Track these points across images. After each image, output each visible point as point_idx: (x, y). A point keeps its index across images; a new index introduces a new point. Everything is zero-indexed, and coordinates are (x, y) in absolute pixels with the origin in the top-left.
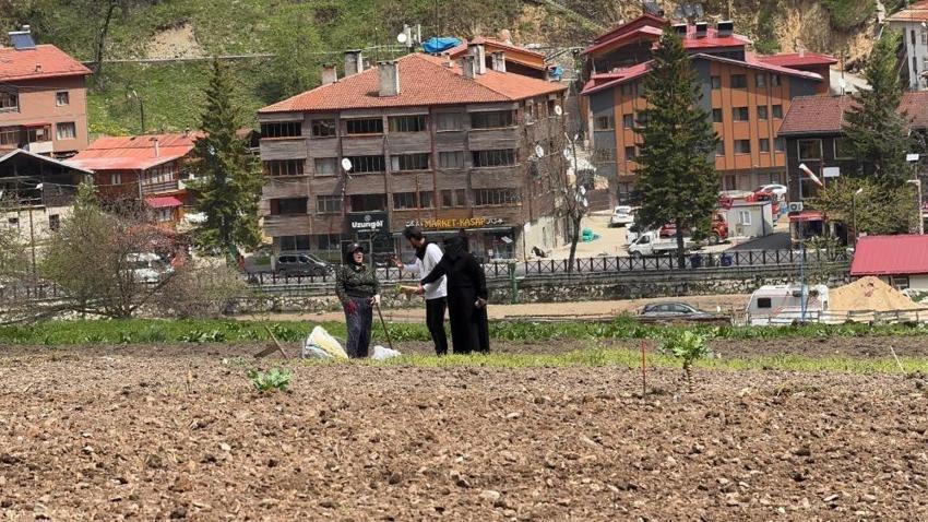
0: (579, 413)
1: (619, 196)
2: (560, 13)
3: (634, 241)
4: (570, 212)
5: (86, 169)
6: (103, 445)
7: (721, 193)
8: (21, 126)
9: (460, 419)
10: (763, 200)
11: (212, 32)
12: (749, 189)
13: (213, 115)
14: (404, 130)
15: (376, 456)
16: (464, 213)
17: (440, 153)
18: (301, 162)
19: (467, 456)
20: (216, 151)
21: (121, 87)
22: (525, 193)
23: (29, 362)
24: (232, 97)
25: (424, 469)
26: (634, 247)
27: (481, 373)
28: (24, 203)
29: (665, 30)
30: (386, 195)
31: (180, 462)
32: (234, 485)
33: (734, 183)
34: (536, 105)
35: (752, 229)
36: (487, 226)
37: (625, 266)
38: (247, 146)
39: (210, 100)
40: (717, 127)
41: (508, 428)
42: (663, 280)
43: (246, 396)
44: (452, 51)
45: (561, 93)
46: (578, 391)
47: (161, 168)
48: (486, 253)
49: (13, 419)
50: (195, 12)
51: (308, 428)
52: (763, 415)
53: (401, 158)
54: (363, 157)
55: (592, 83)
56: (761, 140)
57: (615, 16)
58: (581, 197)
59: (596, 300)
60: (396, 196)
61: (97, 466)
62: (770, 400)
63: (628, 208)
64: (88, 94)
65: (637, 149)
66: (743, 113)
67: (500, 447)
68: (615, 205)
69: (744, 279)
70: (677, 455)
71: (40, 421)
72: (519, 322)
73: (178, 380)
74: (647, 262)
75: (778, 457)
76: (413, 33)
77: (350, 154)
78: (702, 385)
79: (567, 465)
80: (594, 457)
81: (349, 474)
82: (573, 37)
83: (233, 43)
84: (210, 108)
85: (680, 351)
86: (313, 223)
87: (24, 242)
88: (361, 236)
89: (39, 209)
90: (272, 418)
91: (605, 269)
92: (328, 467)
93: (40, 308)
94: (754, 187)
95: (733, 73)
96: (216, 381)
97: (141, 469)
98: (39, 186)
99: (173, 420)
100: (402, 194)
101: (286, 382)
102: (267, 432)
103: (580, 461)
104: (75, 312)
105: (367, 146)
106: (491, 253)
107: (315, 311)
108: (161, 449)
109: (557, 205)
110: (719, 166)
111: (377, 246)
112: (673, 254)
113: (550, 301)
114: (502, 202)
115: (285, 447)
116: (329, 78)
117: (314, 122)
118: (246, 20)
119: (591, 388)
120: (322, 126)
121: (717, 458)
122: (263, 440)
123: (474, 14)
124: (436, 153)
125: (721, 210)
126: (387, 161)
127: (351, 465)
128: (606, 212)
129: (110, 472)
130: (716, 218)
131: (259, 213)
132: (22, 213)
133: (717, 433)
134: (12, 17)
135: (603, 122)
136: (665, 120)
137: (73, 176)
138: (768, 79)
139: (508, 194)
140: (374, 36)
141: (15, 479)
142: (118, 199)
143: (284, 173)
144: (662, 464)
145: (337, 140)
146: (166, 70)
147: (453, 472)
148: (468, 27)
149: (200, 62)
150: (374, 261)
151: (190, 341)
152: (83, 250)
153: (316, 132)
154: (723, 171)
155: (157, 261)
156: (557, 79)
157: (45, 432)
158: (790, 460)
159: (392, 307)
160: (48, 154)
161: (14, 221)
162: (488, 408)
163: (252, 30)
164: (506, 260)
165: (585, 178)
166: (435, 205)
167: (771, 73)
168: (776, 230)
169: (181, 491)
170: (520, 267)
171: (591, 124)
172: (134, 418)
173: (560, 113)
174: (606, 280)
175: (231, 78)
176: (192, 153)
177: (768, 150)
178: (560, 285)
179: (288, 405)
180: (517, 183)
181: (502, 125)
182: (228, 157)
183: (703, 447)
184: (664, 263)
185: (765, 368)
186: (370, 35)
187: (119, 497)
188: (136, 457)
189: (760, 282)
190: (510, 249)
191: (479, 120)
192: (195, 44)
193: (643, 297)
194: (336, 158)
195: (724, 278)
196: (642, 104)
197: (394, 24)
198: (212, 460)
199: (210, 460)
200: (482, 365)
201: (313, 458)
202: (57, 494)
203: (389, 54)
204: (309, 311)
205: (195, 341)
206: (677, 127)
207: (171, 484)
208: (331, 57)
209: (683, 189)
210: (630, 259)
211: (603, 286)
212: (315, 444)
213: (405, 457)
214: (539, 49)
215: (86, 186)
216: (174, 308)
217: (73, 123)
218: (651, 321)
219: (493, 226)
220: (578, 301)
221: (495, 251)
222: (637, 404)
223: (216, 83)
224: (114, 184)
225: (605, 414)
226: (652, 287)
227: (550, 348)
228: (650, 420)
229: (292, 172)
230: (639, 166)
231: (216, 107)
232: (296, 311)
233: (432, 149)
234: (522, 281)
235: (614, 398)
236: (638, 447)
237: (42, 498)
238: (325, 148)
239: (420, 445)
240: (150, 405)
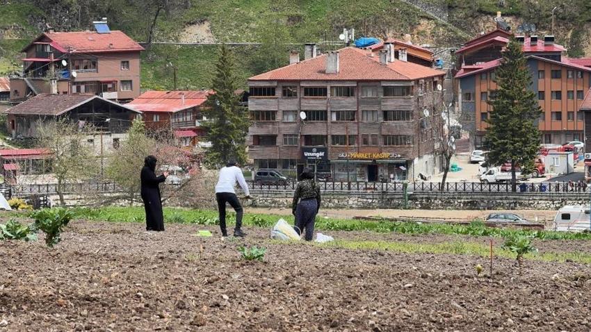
0: (451, 286)
1: (476, 144)
2: (444, 25)
3: (484, 173)
4: (444, 152)
5: (137, 110)
6: (149, 292)
7: (541, 145)
8: (98, 81)
9: (375, 287)
10: (568, 151)
11: (222, 27)
12: (560, 143)
13: (219, 80)
14: (341, 95)
15: (322, 308)
16: (376, 149)
17: (363, 111)
18: (274, 113)
19: (379, 311)
20: (221, 103)
21: (162, 60)
22: (416, 139)
23: (99, 233)
24: (232, 69)
25: (352, 319)
26: (484, 177)
27: (386, 256)
28: (98, 130)
29: (510, 40)
30: (327, 136)
31: (197, 306)
32: (231, 323)
33: (550, 139)
34: (425, 83)
35: (560, 169)
36: (391, 159)
37: (477, 189)
38: (240, 101)
39: (218, 71)
40: (541, 103)
41: (405, 294)
42: (501, 199)
43: (237, 264)
44: (373, 47)
45: (442, 77)
46: (448, 271)
47: (185, 112)
48: (389, 176)
49: (91, 271)
50: (211, 14)
51: (278, 287)
52: (569, 294)
53: (338, 113)
54: (314, 111)
55: (462, 70)
56: (568, 113)
57: (479, 29)
58: (452, 143)
59: (458, 209)
60: (333, 136)
61: (145, 306)
62: (573, 284)
63: (481, 152)
64: (141, 63)
65: (489, 114)
66: (558, 95)
67: (400, 306)
68: (473, 150)
69: (553, 200)
70: (514, 318)
71: (108, 274)
72: (409, 222)
73: (193, 249)
74: (492, 186)
75: (579, 323)
76: (349, 34)
77: (305, 109)
78: (527, 270)
79: (444, 321)
80: (461, 317)
81: (305, 320)
82: (451, 41)
83: (234, 35)
84: (218, 76)
85: (515, 249)
86: (280, 151)
87: (97, 155)
88: (310, 161)
89: (107, 134)
90: (255, 279)
91: (464, 190)
92: (292, 314)
93: (105, 197)
94: (563, 143)
95: (553, 69)
96: (217, 252)
97: (173, 309)
98: (108, 120)
99: (192, 277)
100: (337, 136)
101: (262, 255)
102: (251, 288)
103: (452, 318)
104: (127, 201)
105: (316, 104)
106: (392, 176)
107: (279, 207)
108: (185, 296)
109: (436, 147)
110: (541, 128)
111: (320, 168)
112: (509, 182)
113: (429, 208)
114: (401, 144)
115: (263, 299)
116: (294, 60)
117: (283, 87)
118: (243, 21)
119: (456, 269)
120: (288, 90)
121: (539, 322)
122: (249, 294)
123: (388, 24)
124: (360, 110)
125: (541, 156)
126: (329, 114)
127: (305, 313)
128: (467, 153)
129: (153, 310)
130: (537, 160)
131: (246, 143)
132: (96, 137)
133: (539, 304)
134: (96, 12)
135: (468, 96)
136: (508, 97)
137: (129, 114)
138: (575, 75)
139: (405, 139)
140: (324, 35)
141: (93, 312)
142: (158, 131)
143: (263, 119)
144: (505, 323)
145: (298, 99)
146: (192, 50)
147: (371, 322)
148: (384, 32)
149: (213, 46)
150: (317, 177)
151: (199, 224)
152: (134, 161)
153: (284, 94)
154: (543, 131)
155: (180, 172)
156: (440, 67)
157: (111, 281)
158: (586, 325)
159: (327, 207)
160: (114, 100)
161: (92, 141)
162: (392, 280)
163: (247, 27)
164: (401, 181)
165: (455, 132)
166: (358, 144)
167: (577, 70)
168: (576, 170)
169: (198, 326)
170: (410, 186)
171: (460, 97)
172: (167, 275)
173: (440, 89)
174: (464, 197)
175: (232, 58)
176: (205, 104)
177: (573, 119)
178: (436, 199)
179: (264, 271)
180: (410, 132)
181: (403, 94)
182: (228, 107)
183: (531, 313)
184: (503, 188)
185: (567, 261)
186: (322, 34)
187: (159, 327)
188: (169, 301)
189: (564, 203)
190: (405, 174)
191: (388, 91)
192: (210, 34)
193: (488, 209)
194: (296, 111)
195: (541, 200)
196: (493, 86)
197: (337, 27)
198: (218, 305)
199: (216, 305)
200: (386, 249)
201: (281, 307)
202: (120, 323)
203: (334, 47)
204: (275, 207)
205: (203, 223)
206: (515, 101)
207: (192, 320)
208: (296, 47)
209: (518, 141)
210: (481, 184)
211: (462, 200)
212: (282, 298)
213: (339, 310)
214: (429, 48)
215: (138, 121)
216: (190, 201)
217: (131, 81)
218: (493, 225)
219: (395, 159)
220: (446, 209)
221: (394, 175)
222: (488, 282)
223: (223, 60)
224: (155, 120)
225: (467, 287)
226: (494, 203)
227: (429, 240)
228: (496, 293)
229: (268, 118)
230: (489, 126)
231: (222, 75)
232: (267, 207)
233: (358, 108)
234: (411, 195)
235: (473, 278)
236: (489, 311)
237: (110, 325)
238: (290, 104)
239: (350, 303)
240: (177, 266)
